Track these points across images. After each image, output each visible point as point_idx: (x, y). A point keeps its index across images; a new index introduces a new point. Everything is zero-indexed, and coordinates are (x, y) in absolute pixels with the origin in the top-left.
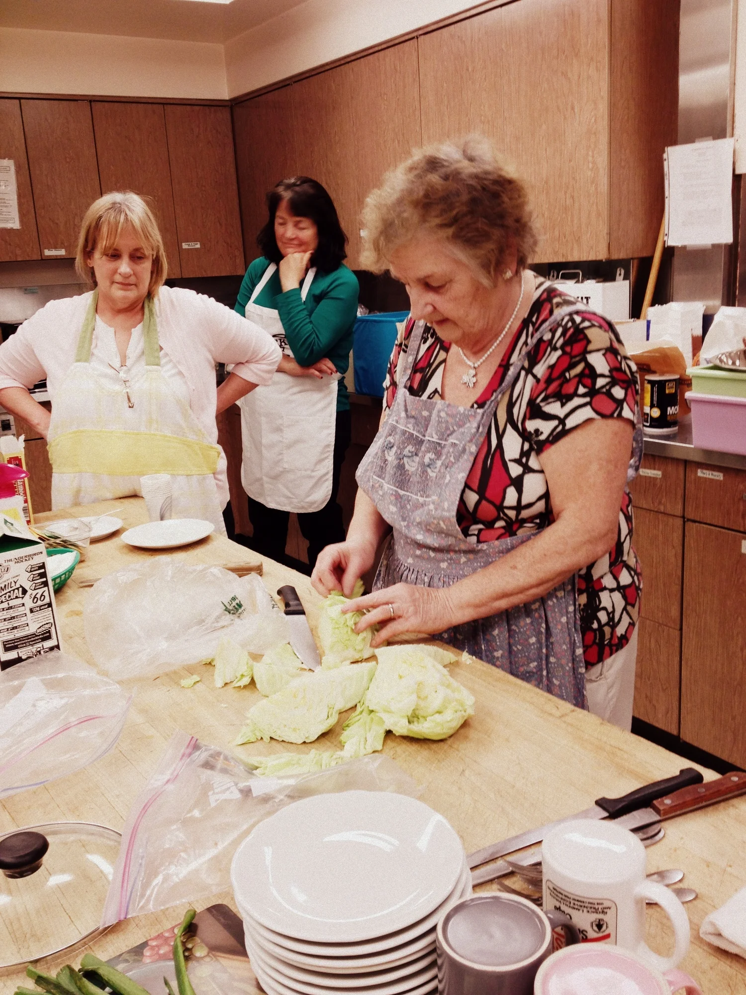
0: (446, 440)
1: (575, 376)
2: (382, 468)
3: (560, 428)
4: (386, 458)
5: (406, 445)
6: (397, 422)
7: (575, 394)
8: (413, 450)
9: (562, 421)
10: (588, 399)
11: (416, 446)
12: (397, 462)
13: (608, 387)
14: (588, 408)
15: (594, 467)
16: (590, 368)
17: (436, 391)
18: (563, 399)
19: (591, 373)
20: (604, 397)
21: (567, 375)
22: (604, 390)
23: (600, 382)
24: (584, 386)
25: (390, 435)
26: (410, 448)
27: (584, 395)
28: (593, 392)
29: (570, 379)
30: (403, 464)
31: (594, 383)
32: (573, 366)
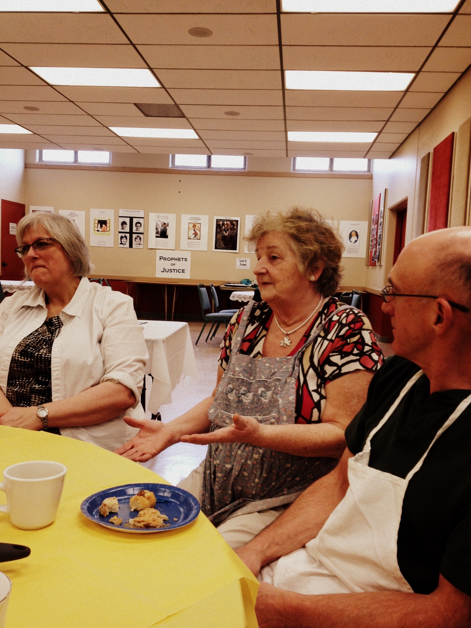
0: (270, 379)
1: (354, 342)
2: (227, 405)
3: (337, 371)
4: (230, 398)
5: (241, 387)
6: (233, 375)
7: (351, 353)
8: (246, 389)
9: (339, 368)
10: (358, 358)
11: (247, 386)
12: (238, 399)
13: (370, 352)
14: (358, 363)
15: (356, 401)
16: (362, 338)
17: (259, 353)
18: (344, 355)
19: (362, 342)
20: (368, 358)
21: (348, 340)
22: (368, 353)
23: (367, 348)
24: (358, 350)
25: (230, 384)
26: (244, 388)
27: (356, 355)
28: (362, 354)
29: (350, 344)
30: (242, 399)
31: (363, 348)
32: (353, 335)
